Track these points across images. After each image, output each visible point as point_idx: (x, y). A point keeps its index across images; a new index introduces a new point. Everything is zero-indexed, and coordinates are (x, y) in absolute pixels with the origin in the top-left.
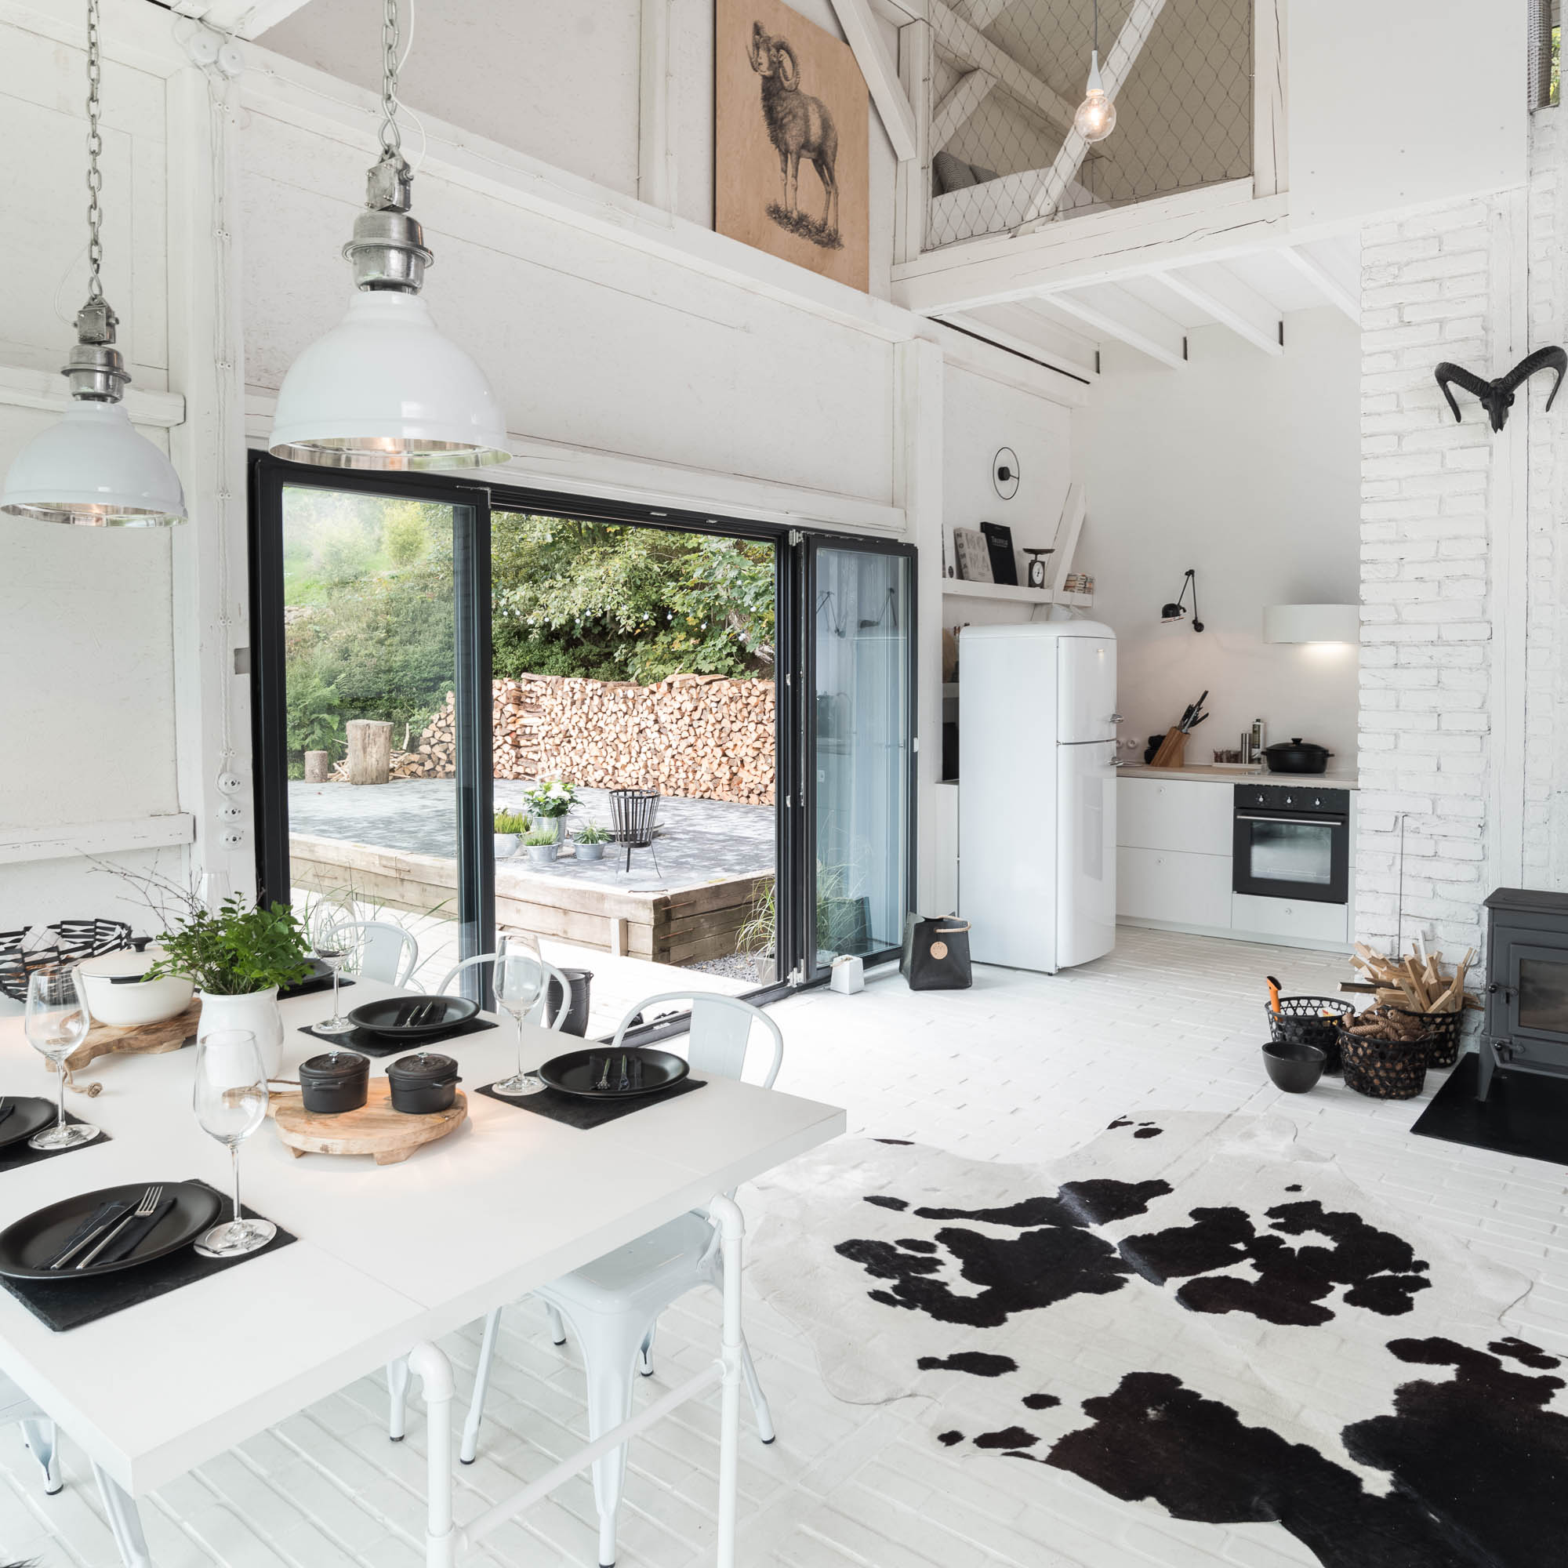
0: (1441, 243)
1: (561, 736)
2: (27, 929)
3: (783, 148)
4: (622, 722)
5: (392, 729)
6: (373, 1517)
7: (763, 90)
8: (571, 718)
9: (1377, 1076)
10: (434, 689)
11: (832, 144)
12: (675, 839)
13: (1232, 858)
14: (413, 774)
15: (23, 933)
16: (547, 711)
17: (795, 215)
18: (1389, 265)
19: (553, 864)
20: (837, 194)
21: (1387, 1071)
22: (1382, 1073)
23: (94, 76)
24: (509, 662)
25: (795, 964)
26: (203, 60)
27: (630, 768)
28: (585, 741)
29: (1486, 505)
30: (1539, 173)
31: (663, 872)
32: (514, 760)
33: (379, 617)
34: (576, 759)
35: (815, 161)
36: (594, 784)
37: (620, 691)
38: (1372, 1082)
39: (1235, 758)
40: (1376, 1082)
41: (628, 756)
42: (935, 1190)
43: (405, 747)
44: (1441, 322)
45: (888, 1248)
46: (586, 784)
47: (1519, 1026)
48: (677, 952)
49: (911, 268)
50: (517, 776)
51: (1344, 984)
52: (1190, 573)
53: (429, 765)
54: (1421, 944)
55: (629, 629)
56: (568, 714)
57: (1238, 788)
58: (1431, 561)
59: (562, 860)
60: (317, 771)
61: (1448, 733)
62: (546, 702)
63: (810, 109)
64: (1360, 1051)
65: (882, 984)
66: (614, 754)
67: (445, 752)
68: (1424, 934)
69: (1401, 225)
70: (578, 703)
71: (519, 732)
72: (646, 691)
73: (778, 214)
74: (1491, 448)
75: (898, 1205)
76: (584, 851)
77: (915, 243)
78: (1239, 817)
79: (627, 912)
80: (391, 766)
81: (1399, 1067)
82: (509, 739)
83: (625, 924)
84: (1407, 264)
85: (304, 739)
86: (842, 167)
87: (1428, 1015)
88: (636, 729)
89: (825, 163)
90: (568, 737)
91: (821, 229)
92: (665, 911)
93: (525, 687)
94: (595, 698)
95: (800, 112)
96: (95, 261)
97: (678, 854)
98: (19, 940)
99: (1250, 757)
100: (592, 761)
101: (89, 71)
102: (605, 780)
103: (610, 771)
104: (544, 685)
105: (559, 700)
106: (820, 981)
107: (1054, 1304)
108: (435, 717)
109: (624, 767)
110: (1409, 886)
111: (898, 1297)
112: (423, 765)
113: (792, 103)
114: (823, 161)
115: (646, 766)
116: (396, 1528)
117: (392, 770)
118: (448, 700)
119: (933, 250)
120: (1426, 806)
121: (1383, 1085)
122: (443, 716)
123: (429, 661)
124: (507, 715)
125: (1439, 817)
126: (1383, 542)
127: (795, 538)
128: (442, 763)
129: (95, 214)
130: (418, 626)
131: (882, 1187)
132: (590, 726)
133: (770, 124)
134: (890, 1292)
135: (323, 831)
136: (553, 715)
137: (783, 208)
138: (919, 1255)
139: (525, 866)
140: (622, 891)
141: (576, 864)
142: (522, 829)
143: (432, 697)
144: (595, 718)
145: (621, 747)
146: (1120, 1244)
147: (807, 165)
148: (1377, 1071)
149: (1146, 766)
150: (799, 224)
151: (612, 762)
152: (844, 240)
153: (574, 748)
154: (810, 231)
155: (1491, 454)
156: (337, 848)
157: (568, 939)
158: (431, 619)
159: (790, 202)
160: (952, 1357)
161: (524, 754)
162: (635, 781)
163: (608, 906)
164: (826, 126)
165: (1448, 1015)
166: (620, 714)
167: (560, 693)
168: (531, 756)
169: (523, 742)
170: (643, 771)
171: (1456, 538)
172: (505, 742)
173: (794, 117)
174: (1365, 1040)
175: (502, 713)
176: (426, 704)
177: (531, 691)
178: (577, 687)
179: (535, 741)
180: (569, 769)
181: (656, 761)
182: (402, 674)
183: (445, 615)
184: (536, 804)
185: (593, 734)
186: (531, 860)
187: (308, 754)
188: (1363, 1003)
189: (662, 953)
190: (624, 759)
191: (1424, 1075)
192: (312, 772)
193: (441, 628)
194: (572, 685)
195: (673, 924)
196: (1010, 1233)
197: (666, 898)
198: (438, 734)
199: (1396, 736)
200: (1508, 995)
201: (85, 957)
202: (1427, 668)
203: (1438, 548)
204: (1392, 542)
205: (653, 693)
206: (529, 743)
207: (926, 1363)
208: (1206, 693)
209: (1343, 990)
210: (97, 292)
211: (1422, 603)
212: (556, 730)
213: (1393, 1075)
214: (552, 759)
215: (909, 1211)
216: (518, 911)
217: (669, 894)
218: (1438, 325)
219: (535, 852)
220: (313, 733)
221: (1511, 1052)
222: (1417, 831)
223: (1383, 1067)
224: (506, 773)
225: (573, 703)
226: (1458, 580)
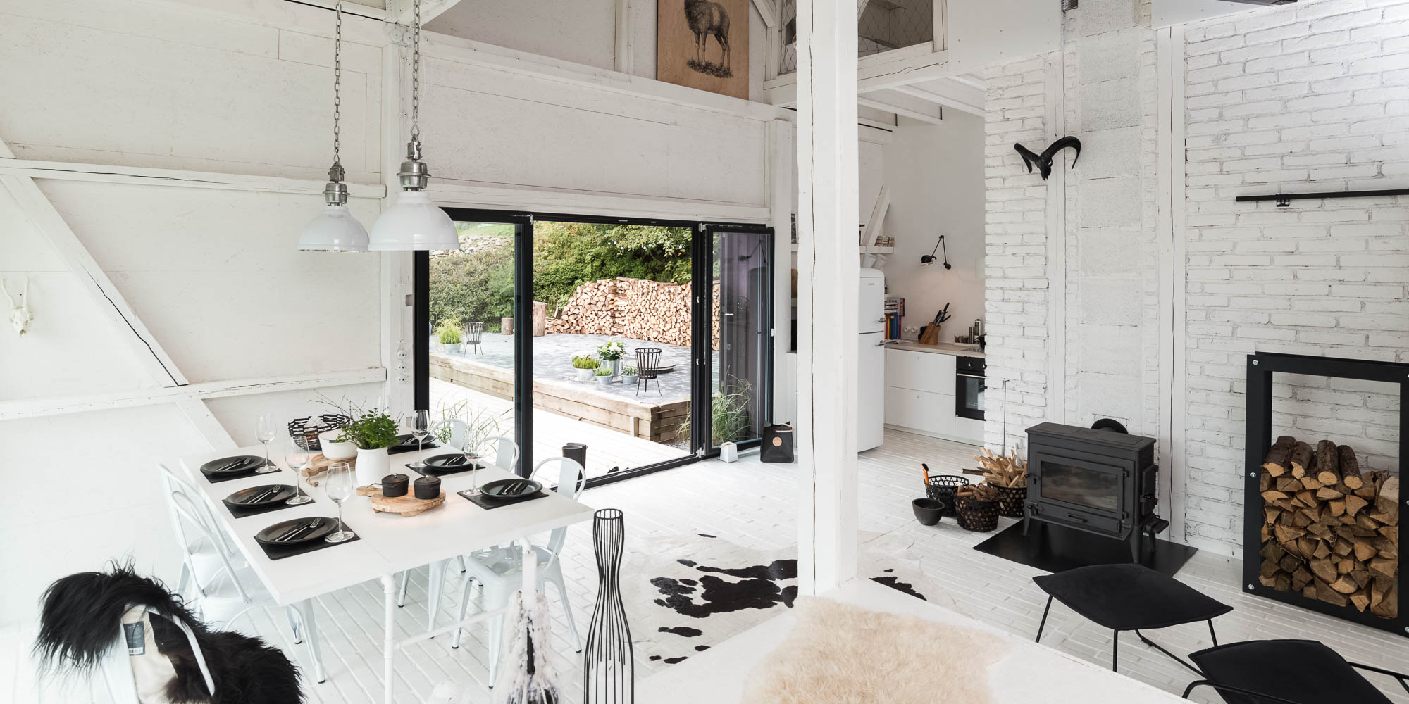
0: (1022, 78)
1: (636, 312)
2: (310, 417)
3: (697, 31)
4: (667, 305)
5: (546, 307)
6: (411, 663)
7: (685, 4)
8: (641, 303)
9: (969, 519)
10: (572, 283)
11: (726, 25)
12: (680, 373)
13: (955, 397)
14: (559, 331)
15: (308, 419)
16: (630, 298)
17: (704, 63)
18: (998, 88)
19: (609, 386)
20: (729, 49)
21: (974, 517)
22: (971, 518)
23: (338, 74)
24: (612, 270)
25: (701, 446)
26: (396, 41)
27: (671, 331)
28: (649, 315)
29: (1045, 217)
30: (1069, 43)
31: (663, 392)
32: (612, 324)
33: (545, 244)
34: (644, 325)
35: (716, 35)
36: (653, 339)
37: (666, 288)
38: (966, 522)
39: (966, 340)
40: (968, 522)
41: (670, 324)
42: (713, 559)
43: (555, 316)
44: (1023, 119)
45: (676, 582)
46: (649, 340)
47: (1041, 496)
48: (664, 436)
49: (773, 83)
50: (614, 334)
51: (964, 470)
52: (942, 237)
53: (567, 326)
54: (1015, 450)
55: (670, 254)
56: (640, 300)
57: (958, 358)
58: (1019, 246)
59: (615, 384)
60: (507, 328)
61: (1028, 338)
62: (629, 293)
63: (713, 9)
64: (961, 505)
65: (749, 458)
66: (664, 323)
67: (575, 319)
68: (1017, 444)
69: (1003, 68)
70: (645, 294)
71: (615, 309)
72: (680, 289)
73: (694, 65)
74: (1047, 186)
75: (691, 564)
76: (627, 379)
77: (775, 70)
78: (958, 374)
79: (639, 414)
80: (546, 326)
81: (980, 515)
82: (609, 313)
83: (637, 420)
84: (1007, 88)
85: (502, 311)
86: (732, 36)
87: (1009, 489)
88: (675, 310)
89: (722, 35)
90: (639, 312)
91: (719, 69)
92: (658, 415)
93: (619, 285)
94: (654, 291)
95: (707, 12)
96: (337, 148)
97: (678, 382)
98: (306, 422)
99: (974, 340)
100: (652, 326)
101: (336, 72)
102: (659, 337)
103: (661, 333)
104: (628, 284)
105: (636, 292)
106: (714, 454)
107: (736, 611)
108: (571, 300)
109: (668, 330)
110: (1009, 418)
111: (667, 603)
112: (563, 326)
113: (703, 7)
114: (720, 34)
115: (680, 330)
116: (419, 668)
117: (547, 329)
118: (577, 291)
119: (785, 73)
120: (1017, 376)
121: (972, 523)
122: (575, 300)
123: (569, 269)
124: (609, 300)
125: (1024, 382)
126: (996, 234)
127: (702, 228)
128: (574, 325)
129: (337, 129)
130: (566, 249)
131: (688, 556)
132: (651, 307)
133: (689, 20)
134: (665, 600)
135: (500, 363)
136: (633, 301)
137: (697, 61)
138: (687, 586)
139: (594, 387)
140: (636, 402)
141: (621, 387)
142: (594, 367)
143: (569, 288)
144: (654, 303)
145: (667, 319)
146: (783, 589)
147: (711, 38)
148: (969, 517)
149: (917, 344)
150: (707, 68)
151: (662, 327)
152: (734, 73)
153: (643, 319)
154: (713, 71)
155: (1047, 190)
156: (504, 373)
157: (611, 427)
158: (572, 246)
159: (701, 58)
160: (676, 628)
161: (617, 321)
162: (674, 338)
163: (630, 410)
164: (723, 16)
165: (1020, 489)
166: (667, 301)
167: (636, 288)
168: (621, 322)
169: (617, 315)
170: (678, 333)
171: (1031, 233)
172: (608, 315)
173: (704, 14)
174: (963, 500)
175: (606, 298)
176: (567, 292)
177: (622, 287)
178: (645, 285)
179: (623, 315)
180: (640, 331)
181: (685, 328)
182: (554, 276)
183: (579, 243)
184: (603, 353)
185: (653, 311)
186: (598, 383)
187: (503, 319)
188: (975, 480)
189: (656, 436)
190: (669, 326)
191: (997, 519)
192: (505, 329)
193: (577, 251)
194: (642, 284)
195: (662, 421)
196: (735, 580)
197: (658, 407)
198: (572, 310)
199: (1003, 338)
200: (1035, 480)
201: (328, 430)
202: (1017, 302)
203: (1022, 238)
204: (1000, 235)
205: (683, 290)
206: (620, 316)
207: (662, 630)
208: (948, 304)
209: (963, 473)
210: (337, 160)
211: (1015, 267)
212: (634, 309)
213: (977, 519)
214: (631, 324)
215: (695, 567)
216: (588, 411)
217: (660, 405)
218: (1021, 121)
219: (600, 379)
220: (506, 308)
221: (1037, 510)
222: (1013, 389)
223: (971, 514)
224: (607, 332)
225: (643, 294)
226: (1032, 256)
